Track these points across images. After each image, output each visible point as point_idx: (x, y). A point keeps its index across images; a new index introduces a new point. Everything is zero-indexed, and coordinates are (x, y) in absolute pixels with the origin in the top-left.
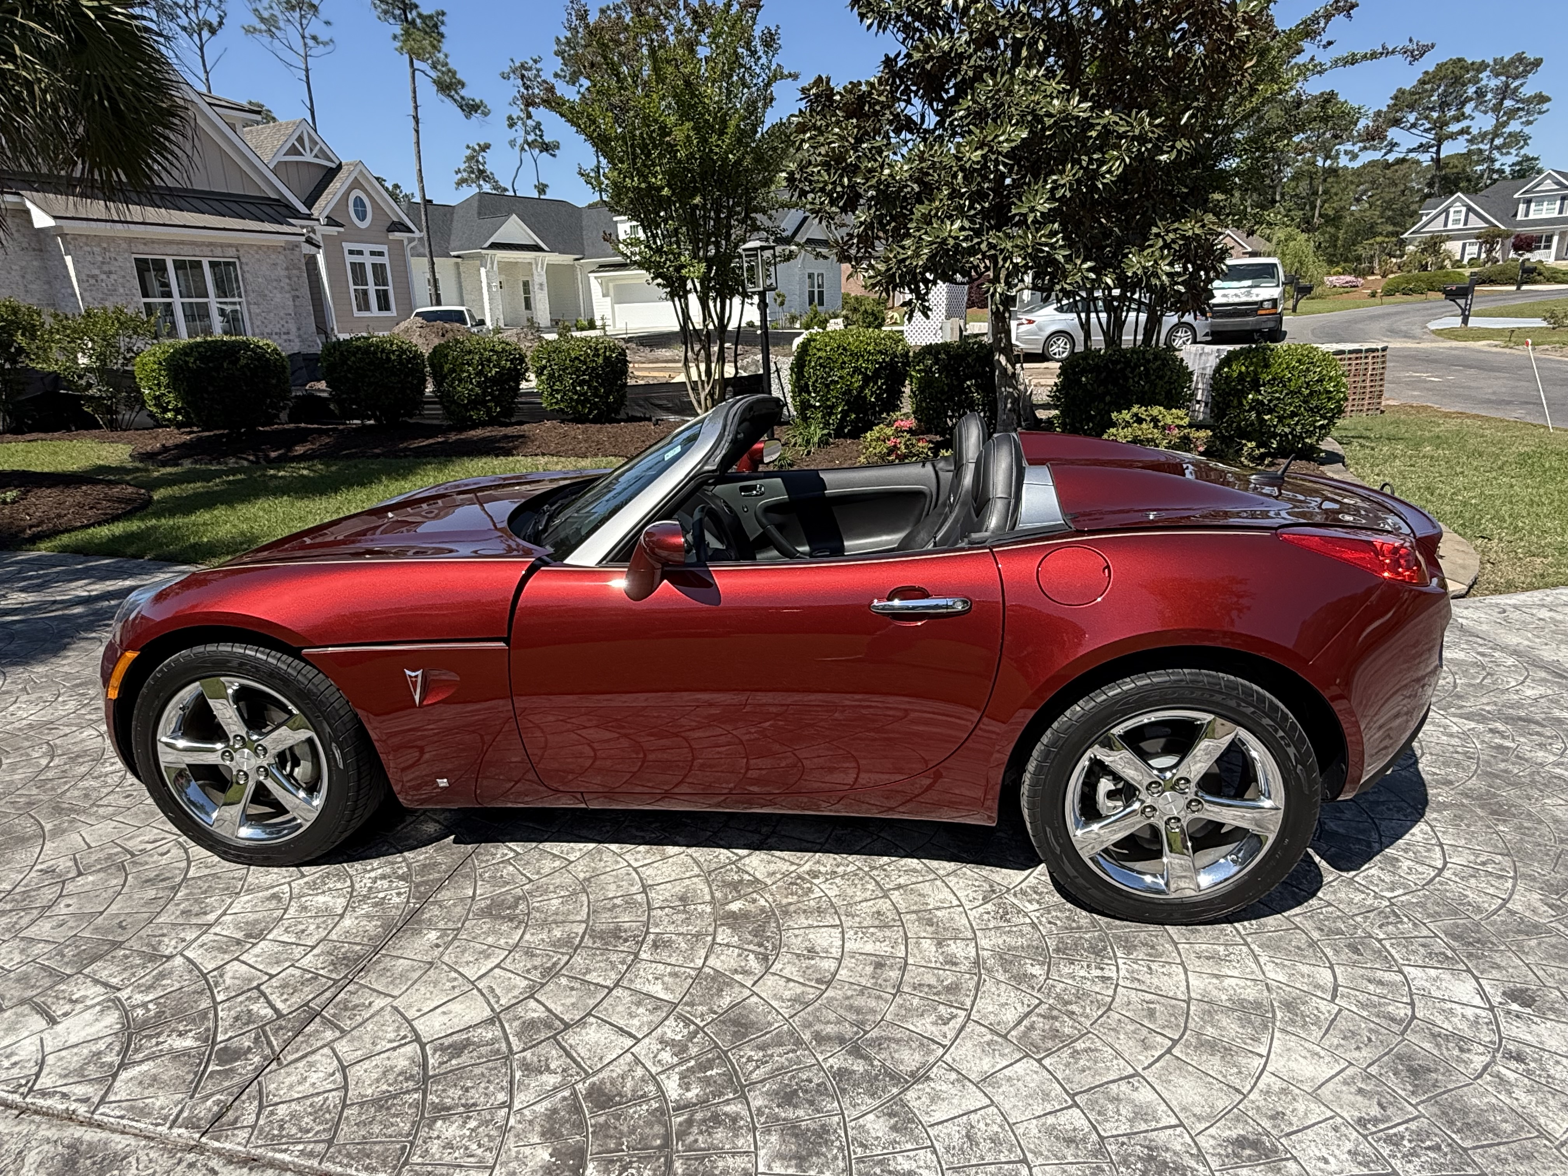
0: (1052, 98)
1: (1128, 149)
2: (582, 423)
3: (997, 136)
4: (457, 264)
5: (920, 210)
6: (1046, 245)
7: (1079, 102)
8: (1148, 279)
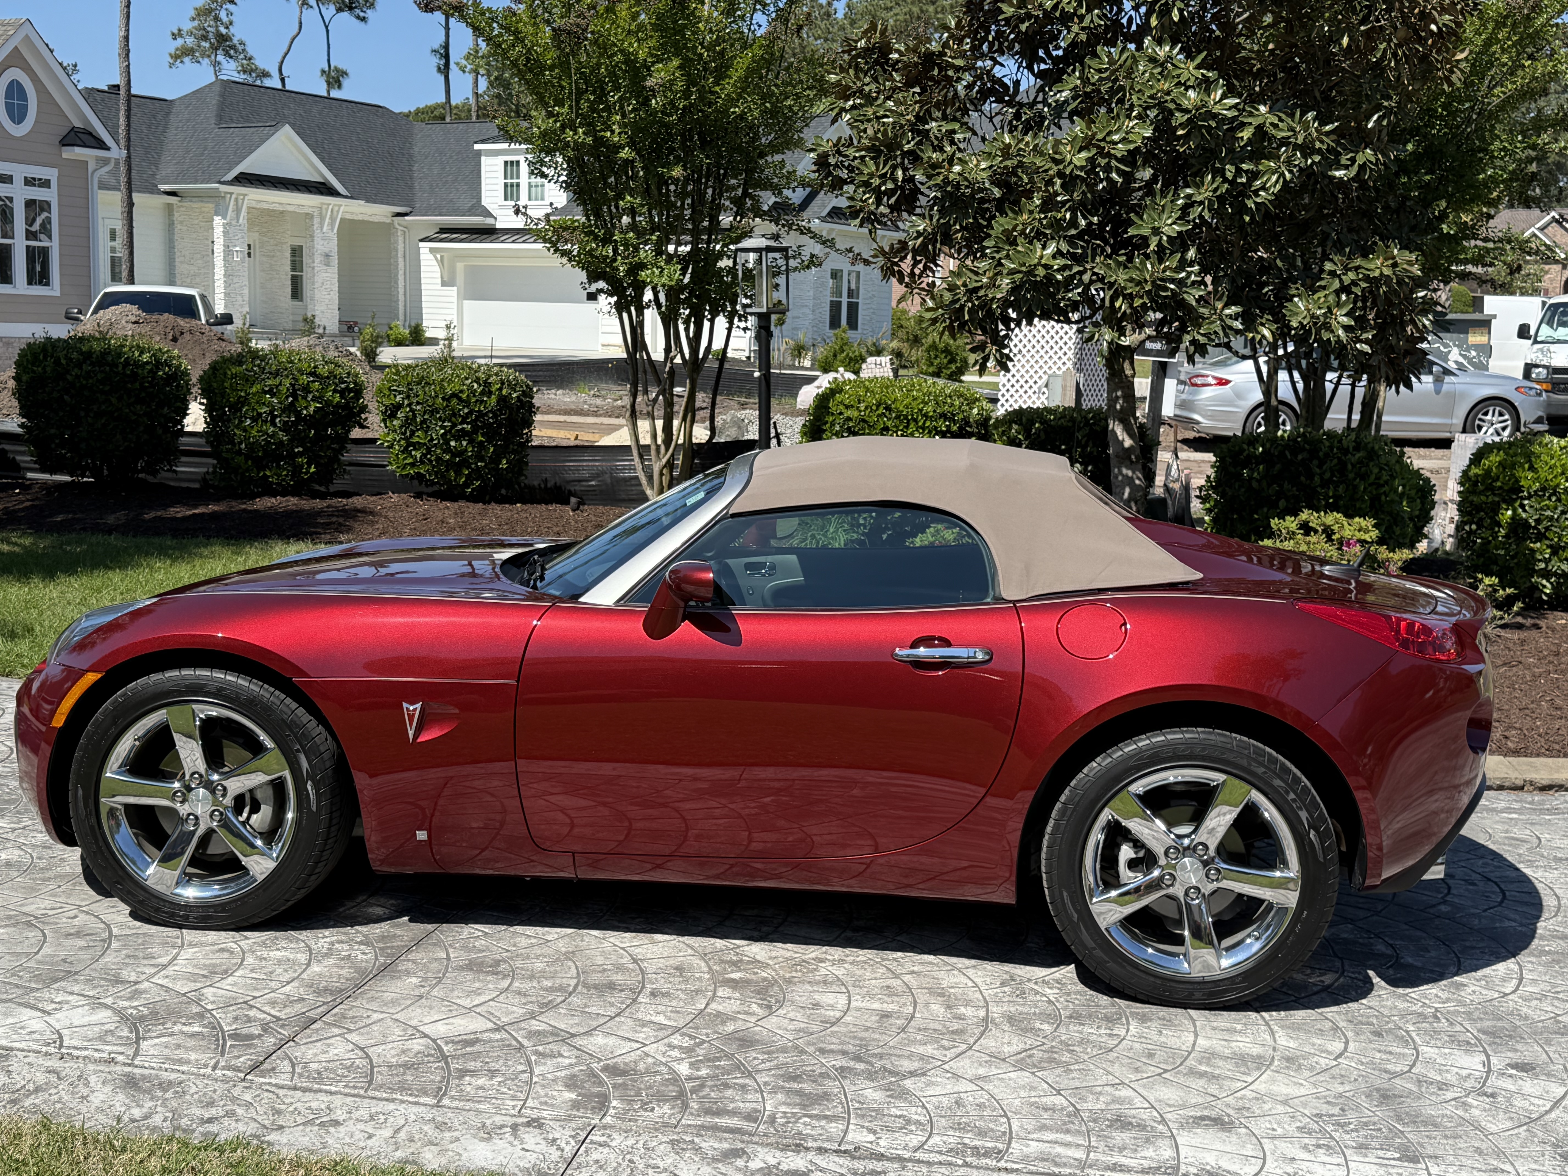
0: (1187, 88)
1: (1288, 162)
2: (454, 499)
3: (1110, 133)
4: (170, 207)
5: (1001, 223)
6: (1172, 281)
7: (1224, 96)
8: (1318, 332)
